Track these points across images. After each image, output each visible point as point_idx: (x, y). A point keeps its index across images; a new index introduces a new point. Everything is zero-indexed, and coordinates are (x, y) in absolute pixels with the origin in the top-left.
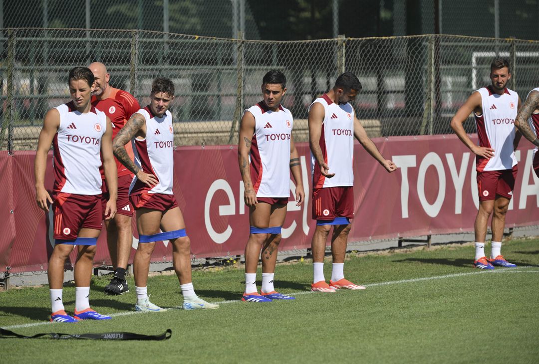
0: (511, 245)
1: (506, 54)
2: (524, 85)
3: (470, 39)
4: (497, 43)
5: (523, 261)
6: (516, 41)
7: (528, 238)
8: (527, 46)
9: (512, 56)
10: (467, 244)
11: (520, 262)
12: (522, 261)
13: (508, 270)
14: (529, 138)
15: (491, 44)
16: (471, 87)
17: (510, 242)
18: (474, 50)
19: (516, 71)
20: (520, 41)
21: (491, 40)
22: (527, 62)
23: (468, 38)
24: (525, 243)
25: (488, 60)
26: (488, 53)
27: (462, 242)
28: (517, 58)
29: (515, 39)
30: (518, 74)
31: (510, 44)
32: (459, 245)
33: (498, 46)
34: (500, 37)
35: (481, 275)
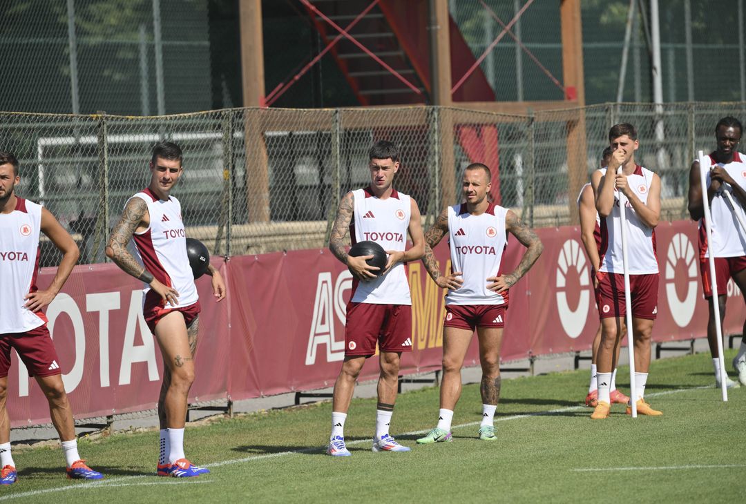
0: (110, 443)
1: (92, 140)
2: (123, 187)
3: (33, 117)
4: (77, 123)
5: (132, 468)
6: (107, 118)
7: (137, 430)
8: (124, 126)
9: (102, 142)
10: (41, 445)
11: (127, 469)
12: (128, 467)
13: (108, 484)
14: (132, 271)
15: (67, 124)
16: (38, 193)
17: (108, 438)
18: (41, 135)
19: (108, 166)
20: (113, 118)
21: (67, 117)
22: (126, 150)
23: (31, 115)
24: (133, 438)
25: (63, 151)
26: (63, 139)
27: (31, 442)
28: (110, 145)
29: (106, 115)
30: (112, 168)
31: (97, 123)
32: (28, 446)
33: (78, 127)
34: (81, 112)
35: (64, 492)
